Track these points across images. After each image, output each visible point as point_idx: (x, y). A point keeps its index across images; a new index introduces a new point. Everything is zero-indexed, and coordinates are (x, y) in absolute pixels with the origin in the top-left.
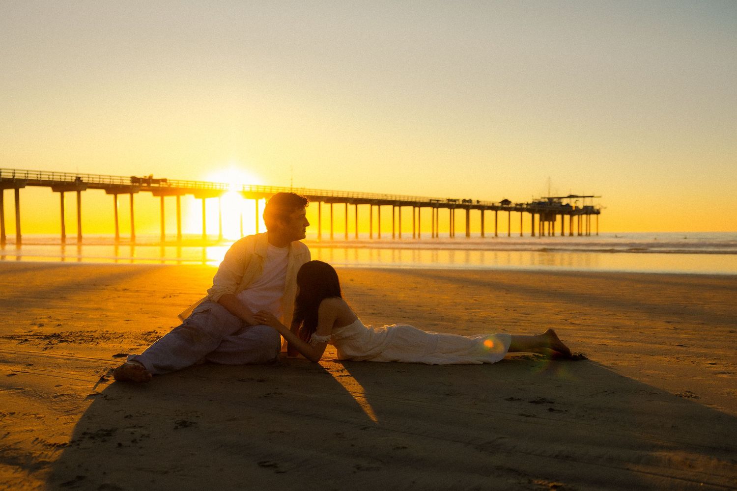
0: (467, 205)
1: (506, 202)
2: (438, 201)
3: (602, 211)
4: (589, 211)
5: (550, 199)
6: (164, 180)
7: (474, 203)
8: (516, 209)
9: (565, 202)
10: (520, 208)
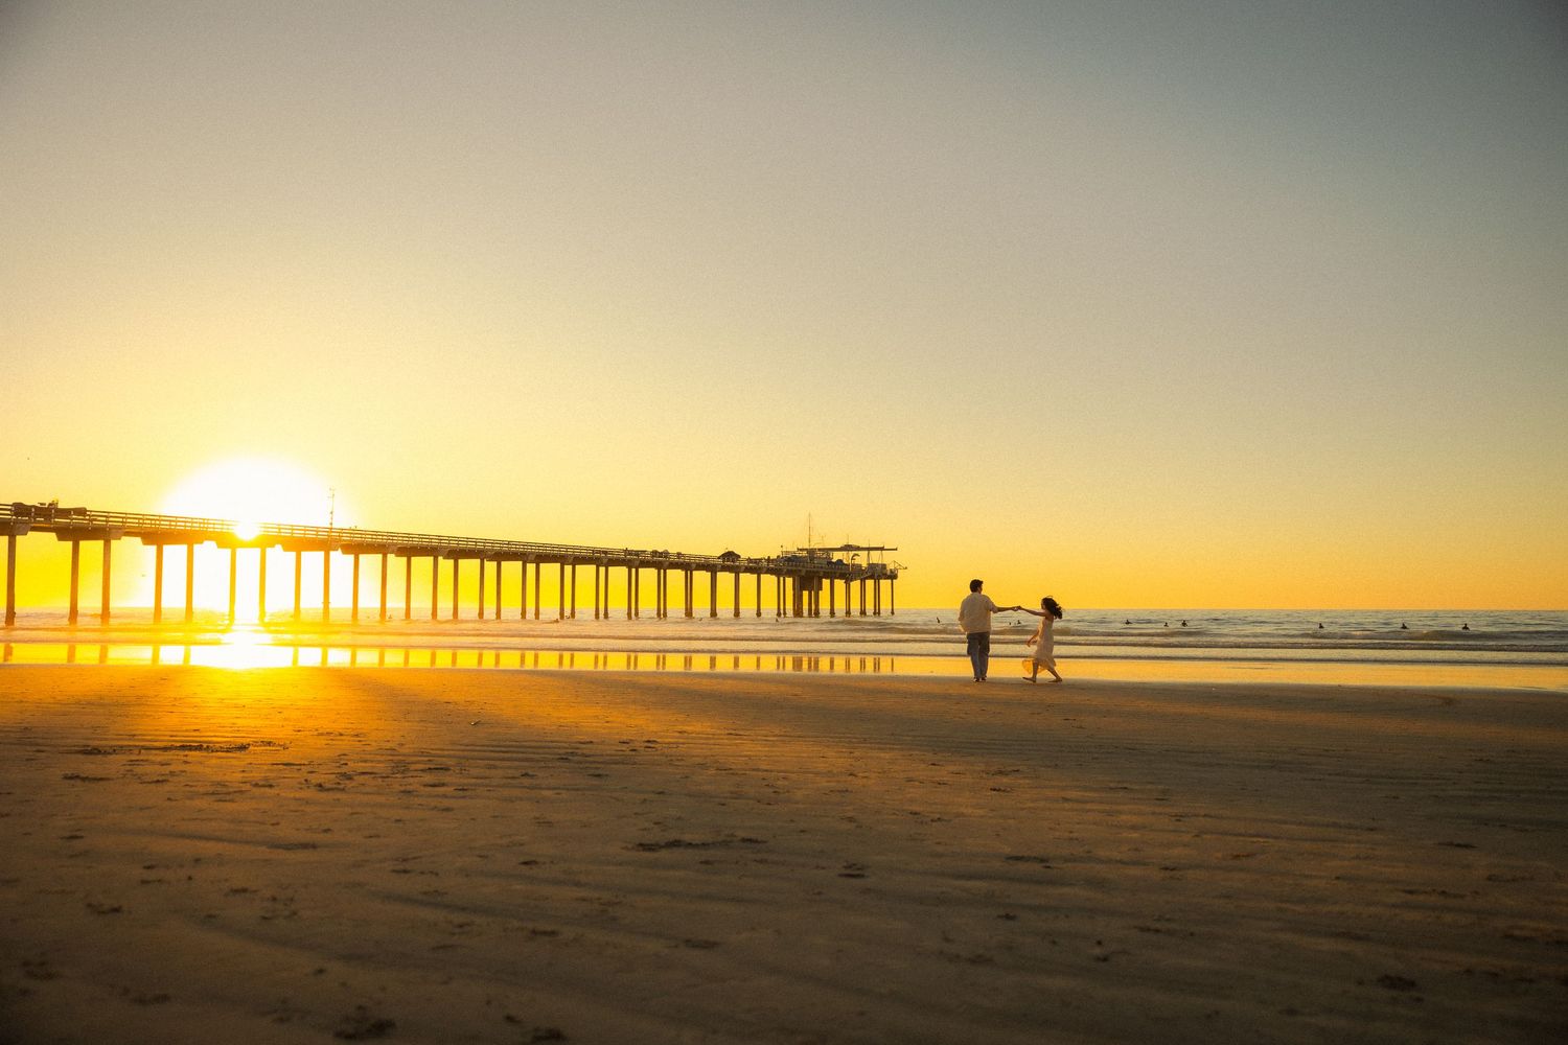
0: (661, 562)
1: (730, 556)
2: (605, 553)
3: (900, 574)
4: (879, 573)
5: (811, 552)
6: (81, 512)
7: (674, 559)
8: (748, 570)
9: (836, 556)
10: (756, 567)
